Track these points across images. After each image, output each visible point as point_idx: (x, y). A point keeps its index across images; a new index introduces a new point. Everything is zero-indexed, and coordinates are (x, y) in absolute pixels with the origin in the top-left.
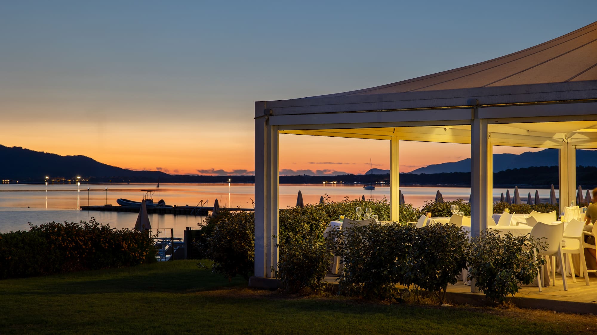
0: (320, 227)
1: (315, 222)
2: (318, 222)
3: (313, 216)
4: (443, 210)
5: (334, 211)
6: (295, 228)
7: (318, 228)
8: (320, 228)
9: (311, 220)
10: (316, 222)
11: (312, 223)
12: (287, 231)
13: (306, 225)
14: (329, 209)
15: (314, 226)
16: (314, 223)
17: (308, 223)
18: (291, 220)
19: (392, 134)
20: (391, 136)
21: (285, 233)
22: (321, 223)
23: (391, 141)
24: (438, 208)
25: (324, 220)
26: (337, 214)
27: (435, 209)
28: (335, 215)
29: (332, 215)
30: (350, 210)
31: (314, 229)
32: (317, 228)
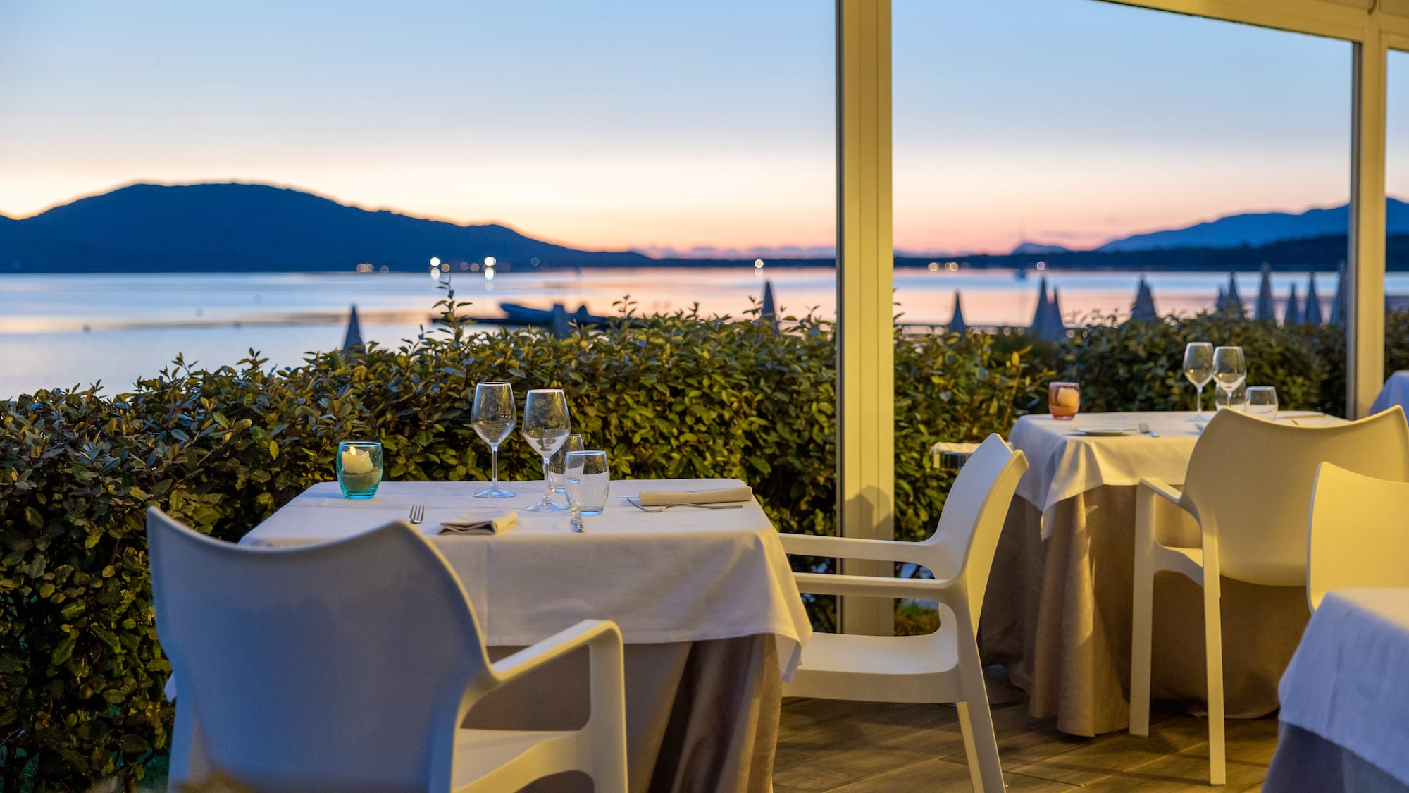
4: (1152, 356)
24: (1126, 347)
27: (1113, 349)
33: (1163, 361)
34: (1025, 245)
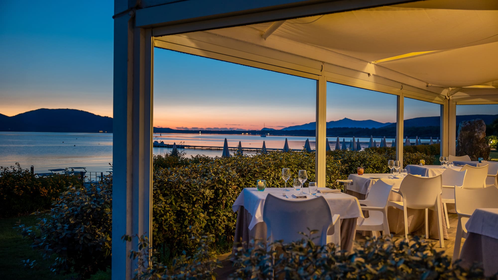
0: (229, 192)
1: (221, 186)
2: (227, 186)
3: (219, 178)
5: (249, 169)
6: (192, 197)
7: (226, 194)
8: (229, 194)
9: (215, 183)
10: (223, 186)
11: (217, 187)
12: (179, 200)
13: (208, 191)
14: (242, 166)
15: (221, 191)
16: (220, 188)
17: (212, 188)
18: (184, 185)
19: (319, 72)
20: (318, 75)
21: (176, 204)
22: (230, 187)
23: (318, 81)
25: (234, 182)
26: (252, 172)
28: (249, 174)
29: (246, 174)
30: (268, 167)
31: (221, 196)
32: (224, 193)
33: (359, 162)
34: (265, 128)
